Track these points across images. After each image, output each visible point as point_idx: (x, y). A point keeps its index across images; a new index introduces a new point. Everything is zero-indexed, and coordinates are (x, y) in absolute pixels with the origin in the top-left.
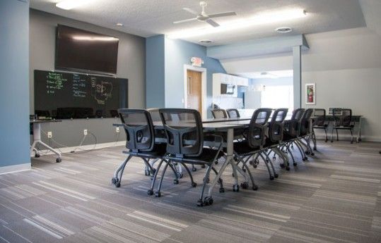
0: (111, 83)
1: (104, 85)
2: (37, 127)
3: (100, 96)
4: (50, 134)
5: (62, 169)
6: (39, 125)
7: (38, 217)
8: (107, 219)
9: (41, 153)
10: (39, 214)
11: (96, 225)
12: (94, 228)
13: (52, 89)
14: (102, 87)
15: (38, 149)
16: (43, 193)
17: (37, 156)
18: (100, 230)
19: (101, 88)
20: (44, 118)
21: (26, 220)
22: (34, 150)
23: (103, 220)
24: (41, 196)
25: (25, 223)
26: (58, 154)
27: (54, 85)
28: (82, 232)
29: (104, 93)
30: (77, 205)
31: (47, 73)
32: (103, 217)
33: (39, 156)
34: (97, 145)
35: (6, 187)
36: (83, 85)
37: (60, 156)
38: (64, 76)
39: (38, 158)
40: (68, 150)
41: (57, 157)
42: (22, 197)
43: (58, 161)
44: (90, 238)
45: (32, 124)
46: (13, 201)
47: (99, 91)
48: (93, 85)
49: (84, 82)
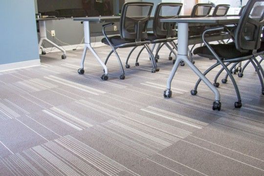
2: (42, 25)
4: (53, 32)
5: (67, 65)
6: (44, 22)
7: (55, 108)
8: (122, 113)
9: (47, 50)
10: (56, 106)
11: (112, 118)
12: (111, 121)
15: (44, 47)
16: (55, 86)
17: (43, 53)
18: (117, 123)
20: (48, 16)
21: (45, 111)
22: (41, 48)
23: (118, 114)
24: (54, 89)
25: (45, 113)
26: (63, 51)
28: (100, 125)
30: (90, 98)
32: (117, 111)
33: (45, 54)
34: (96, 43)
35: (21, 80)
37: (65, 53)
39: (44, 55)
40: (70, 48)
41: (62, 54)
42: (38, 90)
43: (63, 57)
44: (109, 131)
45: (37, 21)
46: (30, 93)
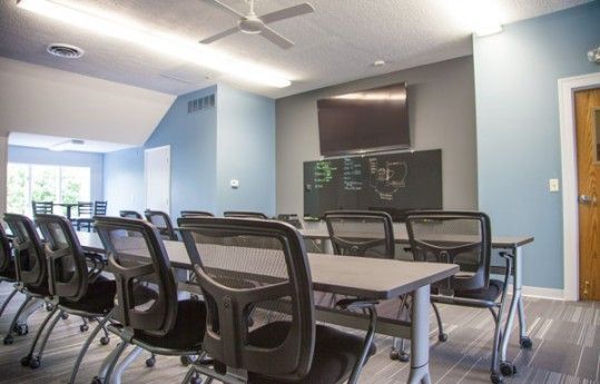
0: (404, 163)
1: (391, 168)
3: (384, 187)
13: (320, 183)
14: (388, 171)
19: (386, 174)
27: (322, 177)
29: (390, 180)
31: (314, 163)
36: (357, 172)
38: (333, 163)
47: (381, 179)
48: (373, 169)
49: (358, 168)
